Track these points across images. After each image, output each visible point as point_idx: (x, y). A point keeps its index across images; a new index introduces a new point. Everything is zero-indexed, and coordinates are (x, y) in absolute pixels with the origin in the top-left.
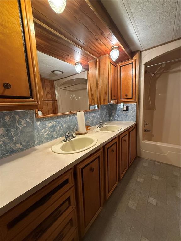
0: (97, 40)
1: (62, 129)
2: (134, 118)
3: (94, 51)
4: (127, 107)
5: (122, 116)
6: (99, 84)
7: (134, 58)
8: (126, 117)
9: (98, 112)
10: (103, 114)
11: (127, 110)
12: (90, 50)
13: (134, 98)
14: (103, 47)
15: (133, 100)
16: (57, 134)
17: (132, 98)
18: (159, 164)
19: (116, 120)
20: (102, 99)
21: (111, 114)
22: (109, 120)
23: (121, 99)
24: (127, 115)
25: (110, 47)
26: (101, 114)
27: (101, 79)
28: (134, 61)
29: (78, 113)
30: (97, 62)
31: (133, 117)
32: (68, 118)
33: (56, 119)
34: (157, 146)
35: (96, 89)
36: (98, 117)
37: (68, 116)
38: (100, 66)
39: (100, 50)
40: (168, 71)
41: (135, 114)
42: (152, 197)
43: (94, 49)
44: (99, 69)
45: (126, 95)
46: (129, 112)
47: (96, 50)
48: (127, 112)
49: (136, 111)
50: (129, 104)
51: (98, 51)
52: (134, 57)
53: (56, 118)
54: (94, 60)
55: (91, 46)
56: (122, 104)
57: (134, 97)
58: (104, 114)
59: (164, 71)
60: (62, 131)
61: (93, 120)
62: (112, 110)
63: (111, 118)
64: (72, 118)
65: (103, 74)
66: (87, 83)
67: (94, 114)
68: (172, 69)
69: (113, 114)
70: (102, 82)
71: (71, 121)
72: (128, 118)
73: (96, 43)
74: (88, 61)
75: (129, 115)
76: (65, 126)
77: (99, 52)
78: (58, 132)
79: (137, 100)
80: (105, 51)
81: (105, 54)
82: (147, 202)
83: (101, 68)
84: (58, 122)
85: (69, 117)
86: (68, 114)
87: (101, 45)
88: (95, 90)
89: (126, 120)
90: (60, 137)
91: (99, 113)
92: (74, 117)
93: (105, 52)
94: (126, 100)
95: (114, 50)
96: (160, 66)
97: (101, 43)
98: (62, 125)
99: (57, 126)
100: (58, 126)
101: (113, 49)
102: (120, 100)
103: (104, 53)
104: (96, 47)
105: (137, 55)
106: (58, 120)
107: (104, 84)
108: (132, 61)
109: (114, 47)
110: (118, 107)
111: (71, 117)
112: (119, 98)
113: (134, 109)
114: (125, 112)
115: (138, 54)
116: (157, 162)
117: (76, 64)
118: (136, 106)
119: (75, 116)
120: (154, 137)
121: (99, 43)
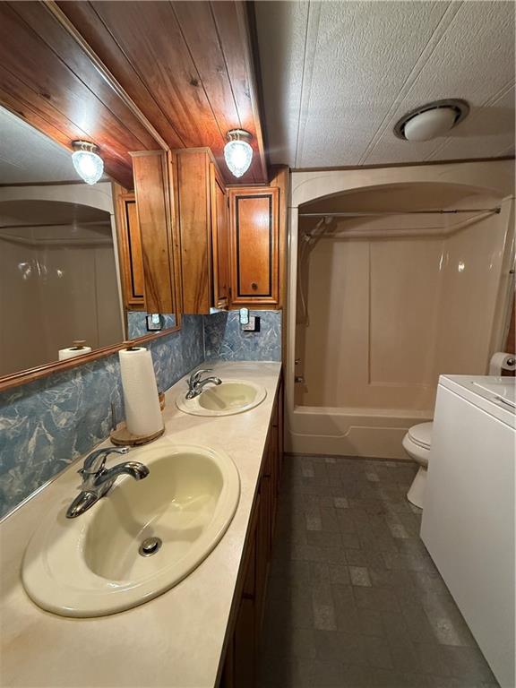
0: (194, 83)
1: (50, 438)
2: (276, 352)
3: (169, 120)
4: (257, 320)
5: (244, 346)
6: (176, 241)
7: (273, 183)
8: (255, 349)
9: (176, 337)
10: (187, 342)
11: (258, 328)
12: (155, 109)
13: (276, 296)
14: (204, 117)
15: (271, 300)
16: (28, 473)
17: (270, 295)
18: (333, 461)
19: (224, 358)
20: (190, 295)
21: (209, 339)
22: (202, 360)
23: (239, 296)
24: (256, 344)
25: (225, 128)
26: (183, 343)
27: (186, 227)
28: (275, 192)
29: (123, 353)
30: (170, 165)
31: (273, 347)
32: (79, 380)
33: (21, 398)
34: (328, 417)
35: (166, 256)
36: (177, 355)
37: (79, 374)
38: (178, 180)
39: (190, 126)
40: (332, 234)
41: (277, 339)
42: (356, 566)
43: (171, 113)
44: (177, 189)
45: (255, 287)
46: (261, 335)
47: (176, 119)
48: (256, 333)
49: (280, 332)
50: (261, 312)
51: (181, 124)
52: (275, 180)
53: (20, 395)
54: (158, 152)
55: (164, 97)
56: (244, 311)
57: (275, 292)
58: (192, 341)
59: (326, 233)
60: (51, 449)
61: (163, 370)
62: (210, 328)
63: (209, 354)
64: (96, 377)
65: (193, 212)
66: (110, 226)
67: (165, 347)
68: (340, 231)
69: (214, 341)
70: (188, 235)
71: (89, 393)
72: (260, 352)
73: (187, 94)
74: (131, 150)
75: (262, 344)
76: (63, 421)
77: (183, 131)
78: (30, 463)
79: (281, 303)
80: (204, 134)
81: (202, 145)
82: (350, 587)
83: (185, 189)
84: (32, 414)
85: (82, 374)
86: (78, 365)
87: (201, 108)
88: (161, 261)
89: (253, 359)
90: (40, 485)
91: (177, 341)
92: (102, 373)
93: (203, 136)
94: (254, 300)
95: (238, 142)
96: (322, 221)
97: (205, 101)
98: (49, 423)
99: (23, 436)
100: (31, 436)
101: (235, 137)
102: (235, 299)
103: (200, 139)
104: (180, 107)
105: (281, 176)
106: (29, 403)
107: (196, 243)
108: (267, 189)
109: (238, 132)
110: (228, 319)
111: (90, 376)
112: (234, 293)
113: (276, 329)
114: (251, 333)
115: (283, 173)
116: (330, 456)
117: (74, 145)
118: (280, 319)
119: (105, 366)
120: (307, 392)
121: (198, 99)
